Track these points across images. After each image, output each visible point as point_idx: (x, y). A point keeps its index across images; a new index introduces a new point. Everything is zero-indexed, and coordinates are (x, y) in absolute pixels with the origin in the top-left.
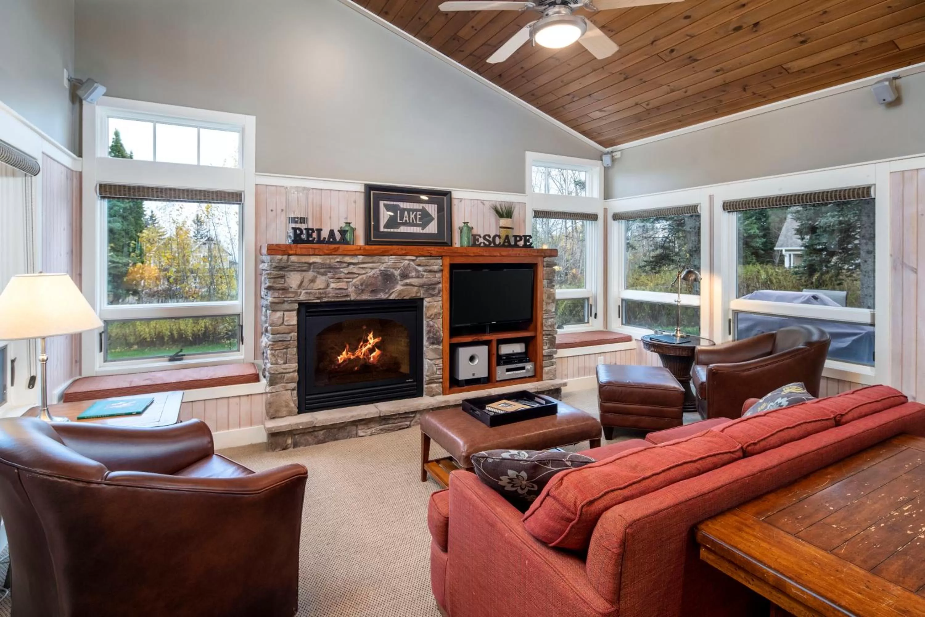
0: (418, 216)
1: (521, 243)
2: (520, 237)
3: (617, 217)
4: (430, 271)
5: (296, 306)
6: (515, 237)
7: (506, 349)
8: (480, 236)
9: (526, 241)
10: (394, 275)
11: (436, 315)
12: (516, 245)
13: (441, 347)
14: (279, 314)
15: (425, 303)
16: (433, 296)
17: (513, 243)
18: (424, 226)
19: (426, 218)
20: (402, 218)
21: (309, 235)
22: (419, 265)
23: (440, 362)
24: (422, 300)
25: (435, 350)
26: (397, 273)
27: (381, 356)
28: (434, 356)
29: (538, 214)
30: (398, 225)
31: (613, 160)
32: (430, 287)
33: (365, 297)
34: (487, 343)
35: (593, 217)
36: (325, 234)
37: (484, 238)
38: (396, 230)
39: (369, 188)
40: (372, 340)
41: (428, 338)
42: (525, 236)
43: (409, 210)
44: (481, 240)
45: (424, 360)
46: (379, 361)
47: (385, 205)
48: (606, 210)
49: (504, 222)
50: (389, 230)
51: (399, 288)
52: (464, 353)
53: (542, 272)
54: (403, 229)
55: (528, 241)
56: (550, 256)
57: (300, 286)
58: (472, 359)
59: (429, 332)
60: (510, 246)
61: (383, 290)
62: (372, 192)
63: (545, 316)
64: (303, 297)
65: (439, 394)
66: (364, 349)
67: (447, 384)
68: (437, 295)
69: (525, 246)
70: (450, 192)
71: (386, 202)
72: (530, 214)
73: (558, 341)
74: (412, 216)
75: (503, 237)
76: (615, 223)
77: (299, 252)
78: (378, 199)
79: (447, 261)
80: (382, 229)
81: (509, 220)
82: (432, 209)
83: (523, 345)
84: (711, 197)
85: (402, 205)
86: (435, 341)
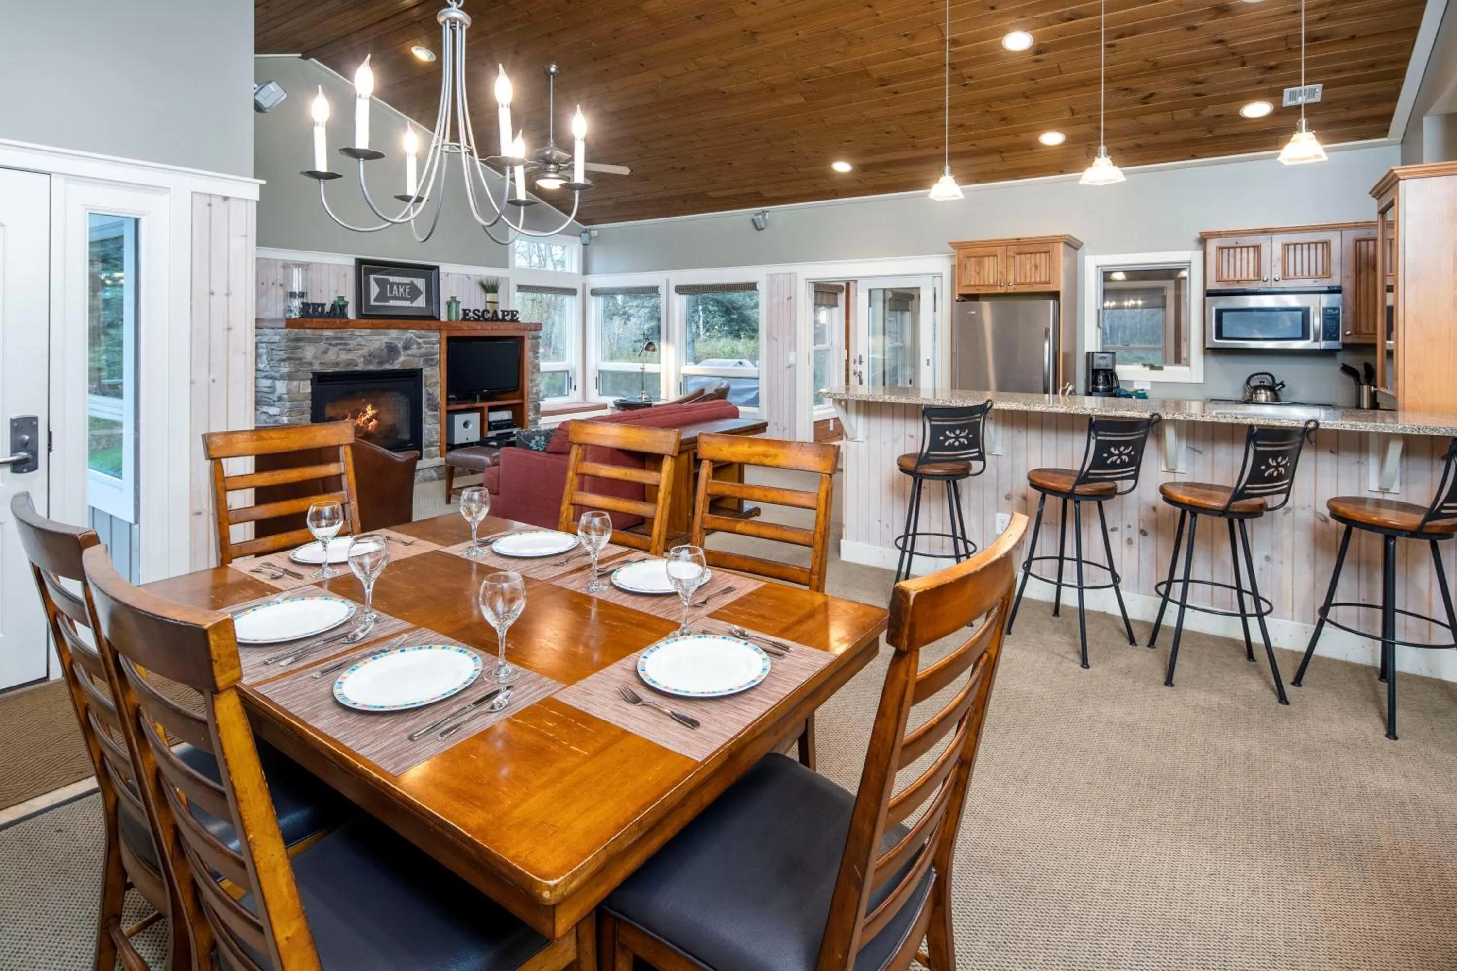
0: (407, 290)
1: (508, 318)
2: (508, 312)
3: (594, 292)
4: (430, 343)
5: (311, 376)
6: (503, 312)
7: (495, 417)
8: (469, 310)
9: (513, 315)
10: (397, 346)
11: (435, 384)
12: (503, 320)
13: (438, 413)
14: (295, 383)
15: (424, 373)
16: (431, 365)
17: (500, 317)
18: (412, 300)
19: (414, 293)
20: (391, 292)
21: (315, 310)
22: (420, 338)
23: (438, 426)
24: (421, 370)
25: (433, 416)
26: (400, 345)
27: (378, 426)
28: (433, 421)
29: (521, 288)
30: (387, 299)
31: (590, 238)
32: (428, 359)
33: (372, 367)
34: (480, 410)
35: (572, 292)
36: (327, 309)
37: (474, 312)
38: (386, 304)
39: (360, 262)
40: (370, 411)
41: (429, 405)
42: (512, 312)
43: (398, 284)
44: (471, 314)
45: (424, 425)
46: (375, 430)
47: (376, 280)
48: (584, 285)
49: (490, 297)
50: (379, 304)
51: (402, 359)
52: (459, 419)
53: (528, 344)
54: (392, 303)
55: (515, 315)
56: (536, 330)
57: (315, 357)
58: (466, 425)
59: (429, 399)
60: (498, 320)
61: (386, 362)
62: (363, 266)
63: (530, 385)
64: (317, 368)
65: (437, 456)
66: (363, 419)
67: (445, 448)
68: (435, 365)
69: (512, 320)
70: (437, 267)
71: (375, 276)
72: (513, 288)
73: (541, 409)
74: (401, 290)
75: (491, 312)
76: (594, 298)
77: (314, 326)
78: (369, 272)
79: (445, 335)
80: (372, 303)
81: (494, 295)
82: (420, 283)
83: (511, 413)
84: (668, 281)
85: (392, 279)
86: (434, 407)
